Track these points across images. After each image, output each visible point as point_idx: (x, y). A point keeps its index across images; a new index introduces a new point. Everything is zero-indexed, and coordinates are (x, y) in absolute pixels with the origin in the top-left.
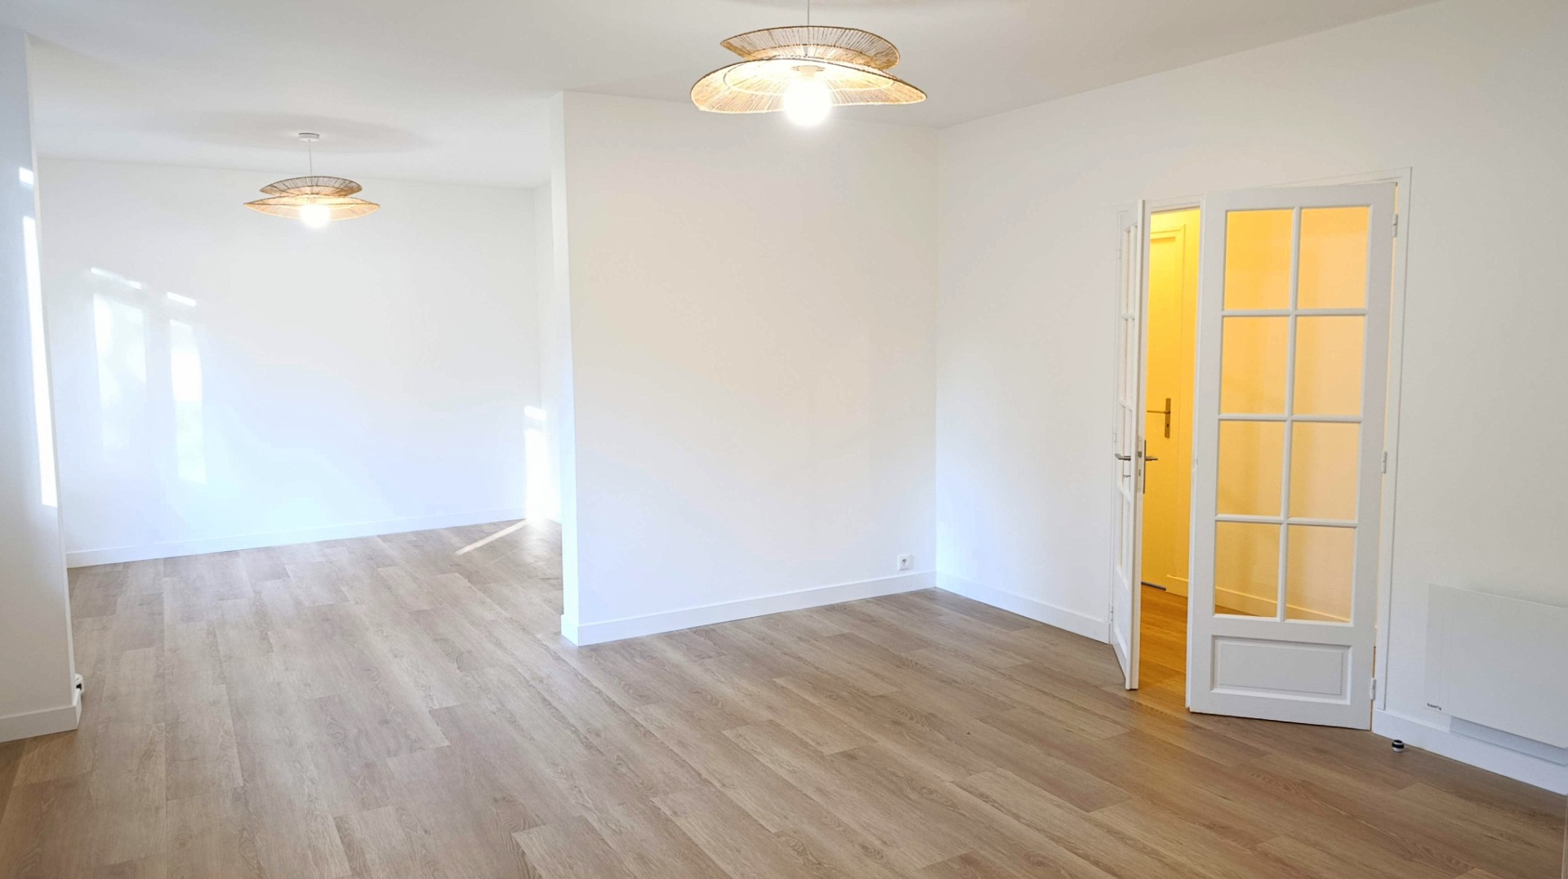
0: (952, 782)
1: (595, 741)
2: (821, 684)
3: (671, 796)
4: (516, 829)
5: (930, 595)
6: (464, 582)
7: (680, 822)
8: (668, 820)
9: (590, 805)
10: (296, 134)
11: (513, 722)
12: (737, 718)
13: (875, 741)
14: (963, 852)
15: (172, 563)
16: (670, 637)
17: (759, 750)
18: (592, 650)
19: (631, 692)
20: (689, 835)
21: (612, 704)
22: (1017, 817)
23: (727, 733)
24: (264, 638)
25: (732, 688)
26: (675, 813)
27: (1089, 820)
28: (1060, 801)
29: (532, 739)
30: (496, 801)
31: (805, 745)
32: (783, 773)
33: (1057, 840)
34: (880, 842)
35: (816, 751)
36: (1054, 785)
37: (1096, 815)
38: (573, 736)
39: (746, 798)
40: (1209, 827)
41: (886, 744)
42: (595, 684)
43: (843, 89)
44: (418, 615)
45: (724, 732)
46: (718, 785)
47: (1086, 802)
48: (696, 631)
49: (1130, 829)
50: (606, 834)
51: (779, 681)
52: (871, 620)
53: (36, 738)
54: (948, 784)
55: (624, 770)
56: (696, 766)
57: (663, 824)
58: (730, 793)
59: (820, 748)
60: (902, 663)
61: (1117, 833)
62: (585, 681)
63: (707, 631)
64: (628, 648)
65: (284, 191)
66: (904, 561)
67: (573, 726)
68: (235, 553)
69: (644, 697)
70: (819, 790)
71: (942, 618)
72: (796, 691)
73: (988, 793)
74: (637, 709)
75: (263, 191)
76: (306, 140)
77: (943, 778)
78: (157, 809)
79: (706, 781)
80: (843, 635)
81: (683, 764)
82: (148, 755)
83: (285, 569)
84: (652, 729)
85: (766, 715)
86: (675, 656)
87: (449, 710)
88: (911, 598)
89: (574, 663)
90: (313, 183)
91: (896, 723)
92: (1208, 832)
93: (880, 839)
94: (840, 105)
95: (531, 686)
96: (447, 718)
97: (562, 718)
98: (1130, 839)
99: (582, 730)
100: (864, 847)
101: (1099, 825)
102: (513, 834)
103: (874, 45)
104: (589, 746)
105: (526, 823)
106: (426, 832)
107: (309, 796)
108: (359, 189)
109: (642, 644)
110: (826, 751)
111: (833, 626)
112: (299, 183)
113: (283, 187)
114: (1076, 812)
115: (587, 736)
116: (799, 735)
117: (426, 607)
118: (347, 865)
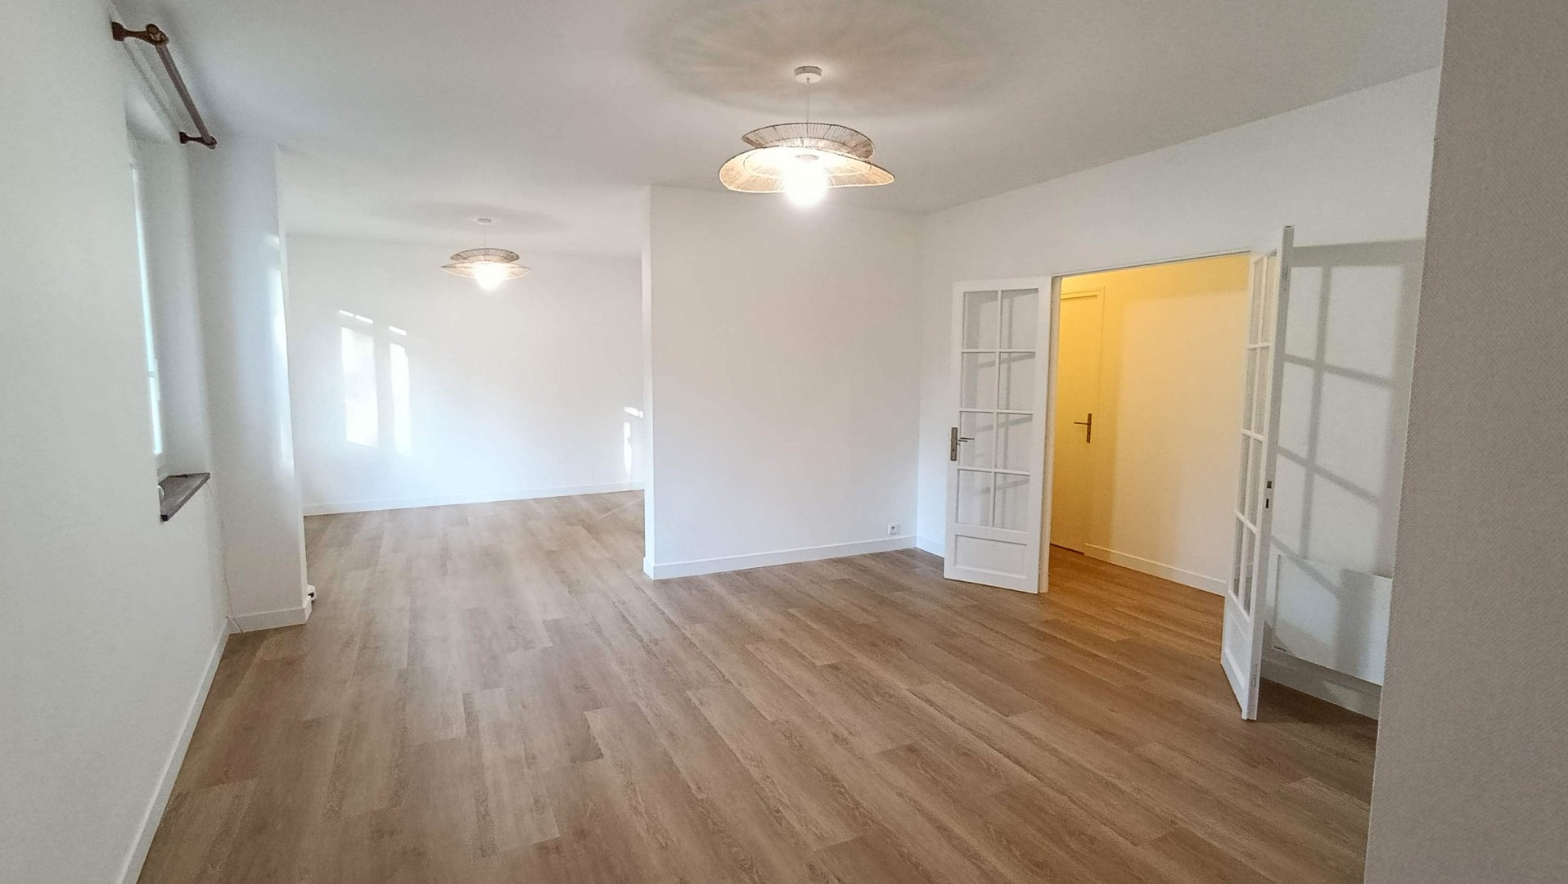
0: (908, 690)
1: (655, 649)
2: (822, 614)
3: (700, 691)
4: (586, 709)
5: (911, 553)
6: (584, 532)
7: (703, 710)
8: (696, 708)
9: (642, 694)
10: (476, 220)
11: (599, 631)
12: (758, 637)
13: (854, 657)
14: (907, 742)
15: (394, 513)
16: (719, 576)
17: (769, 660)
18: (663, 583)
19: (685, 614)
20: (710, 720)
21: (670, 622)
22: (952, 718)
23: (749, 647)
24: (444, 565)
25: (756, 614)
26: (702, 703)
27: (1006, 723)
28: (987, 708)
29: (610, 644)
30: (576, 687)
31: (803, 657)
32: (784, 677)
33: (980, 737)
34: (847, 732)
35: (810, 662)
36: (983, 695)
37: (1013, 719)
38: (639, 644)
39: (754, 695)
40: (1097, 732)
41: (863, 660)
42: (661, 608)
43: (835, 175)
44: (550, 553)
45: (746, 646)
46: (736, 684)
47: (1006, 709)
48: (738, 573)
49: (1036, 730)
50: (650, 716)
51: (792, 611)
52: (865, 570)
53: (276, 629)
54: (904, 691)
55: (670, 670)
56: (723, 670)
57: (691, 711)
58: (744, 691)
59: (813, 661)
60: (882, 601)
61: (1026, 733)
62: (654, 605)
63: (746, 574)
64: (689, 583)
65: (466, 259)
66: (893, 528)
67: (640, 636)
68: (436, 508)
69: (693, 618)
70: (809, 692)
71: (917, 569)
72: (803, 619)
73: (934, 699)
74: (687, 627)
75: (452, 258)
76: (481, 223)
77: (901, 686)
78: (346, 682)
79: (728, 681)
80: (844, 581)
81: (713, 667)
82: (348, 644)
83: (467, 520)
84: (695, 641)
85: (779, 635)
86: (719, 589)
87: (556, 621)
88: (899, 555)
89: (650, 593)
90: (486, 252)
91: (873, 645)
92: (1097, 736)
93: (847, 730)
94: (835, 187)
95: (615, 607)
96: (555, 628)
97: (633, 630)
98: (1036, 738)
99: (646, 639)
100: (835, 736)
101: (1014, 727)
102: (585, 713)
103: (854, 137)
104: (649, 652)
105: (595, 704)
106: (524, 707)
107: (449, 677)
108: (518, 258)
109: (699, 580)
110: (818, 663)
111: (837, 573)
112: (476, 252)
113: (465, 256)
114: (998, 716)
115: (649, 644)
116: (799, 650)
117: (555, 549)
118: (465, 729)
